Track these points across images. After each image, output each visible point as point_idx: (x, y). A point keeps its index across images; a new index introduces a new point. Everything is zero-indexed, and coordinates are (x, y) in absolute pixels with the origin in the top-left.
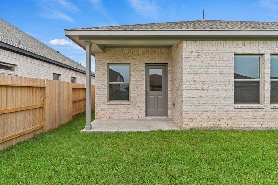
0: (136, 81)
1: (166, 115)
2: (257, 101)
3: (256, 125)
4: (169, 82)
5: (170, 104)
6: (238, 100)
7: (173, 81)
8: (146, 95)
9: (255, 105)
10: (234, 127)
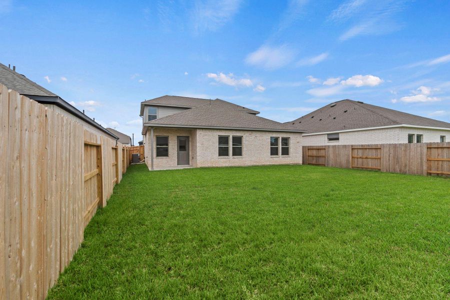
0: (172, 146)
1: (189, 164)
2: (228, 155)
3: (227, 165)
4: (190, 146)
5: (190, 158)
6: (220, 155)
7: (192, 146)
8: (178, 154)
9: (227, 157)
10: (218, 166)
